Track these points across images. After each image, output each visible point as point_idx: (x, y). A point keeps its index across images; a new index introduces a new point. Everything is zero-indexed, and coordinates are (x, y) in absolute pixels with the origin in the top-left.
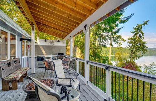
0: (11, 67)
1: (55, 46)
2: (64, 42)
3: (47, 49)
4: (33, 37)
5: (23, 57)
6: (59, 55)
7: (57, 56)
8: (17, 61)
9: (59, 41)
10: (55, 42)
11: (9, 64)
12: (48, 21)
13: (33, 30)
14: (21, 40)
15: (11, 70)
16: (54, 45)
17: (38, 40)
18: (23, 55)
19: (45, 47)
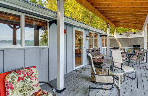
0: (94, 53)
1: (131, 39)
2: (141, 33)
3: (122, 41)
4: (108, 33)
5: (103, 48)
6: (134, 47)
7: (132, 48)
8: (98, 50)
9: (135, 33)
10: (130, 34)
11: (93, 51)
12: (118, 19)
13: (108, 28)
14: (101, 36)
15: (94, 54)
16: (130, 37)
17: (114, 34)
18: (103, 46)
19: (120, 40)
